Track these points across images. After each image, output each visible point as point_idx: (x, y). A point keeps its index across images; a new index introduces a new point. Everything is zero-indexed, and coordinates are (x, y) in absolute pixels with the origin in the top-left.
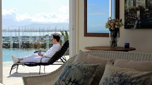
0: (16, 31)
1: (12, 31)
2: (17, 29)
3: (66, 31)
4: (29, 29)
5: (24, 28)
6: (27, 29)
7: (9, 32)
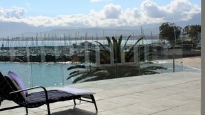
0: (32, 39)
1: (27, 39)
2: (35, 37)
3: (113, 38)
4: (51, 36)
5: (43, 36)
6: (47, 37)
7: (23, 40)
